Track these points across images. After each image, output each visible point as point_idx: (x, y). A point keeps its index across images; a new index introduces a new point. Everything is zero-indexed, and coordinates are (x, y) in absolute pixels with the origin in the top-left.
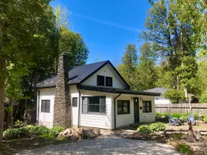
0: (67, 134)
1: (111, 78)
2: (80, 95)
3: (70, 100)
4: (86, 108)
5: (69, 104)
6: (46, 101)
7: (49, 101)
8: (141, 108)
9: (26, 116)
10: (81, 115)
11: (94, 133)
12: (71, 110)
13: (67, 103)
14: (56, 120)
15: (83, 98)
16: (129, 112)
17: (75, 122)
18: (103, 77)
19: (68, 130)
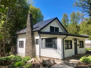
0: (32, 62)
1: (58, 28)
2: (40, 37)
3: (34, 41)
4: (44, 45)
5: (34, 43)
6: (21, 41)
7: (23, 41)
8: (78, 45)
9: (12, 50)
10: (41, 49)
11: (50, 62)
12: (35, 47)
13: (32, 42)
14: (27, 52)
15: (42, 39)
16: (71, 48)
17: (37, 54)
18: (54, 27)
19: (33, 59)
